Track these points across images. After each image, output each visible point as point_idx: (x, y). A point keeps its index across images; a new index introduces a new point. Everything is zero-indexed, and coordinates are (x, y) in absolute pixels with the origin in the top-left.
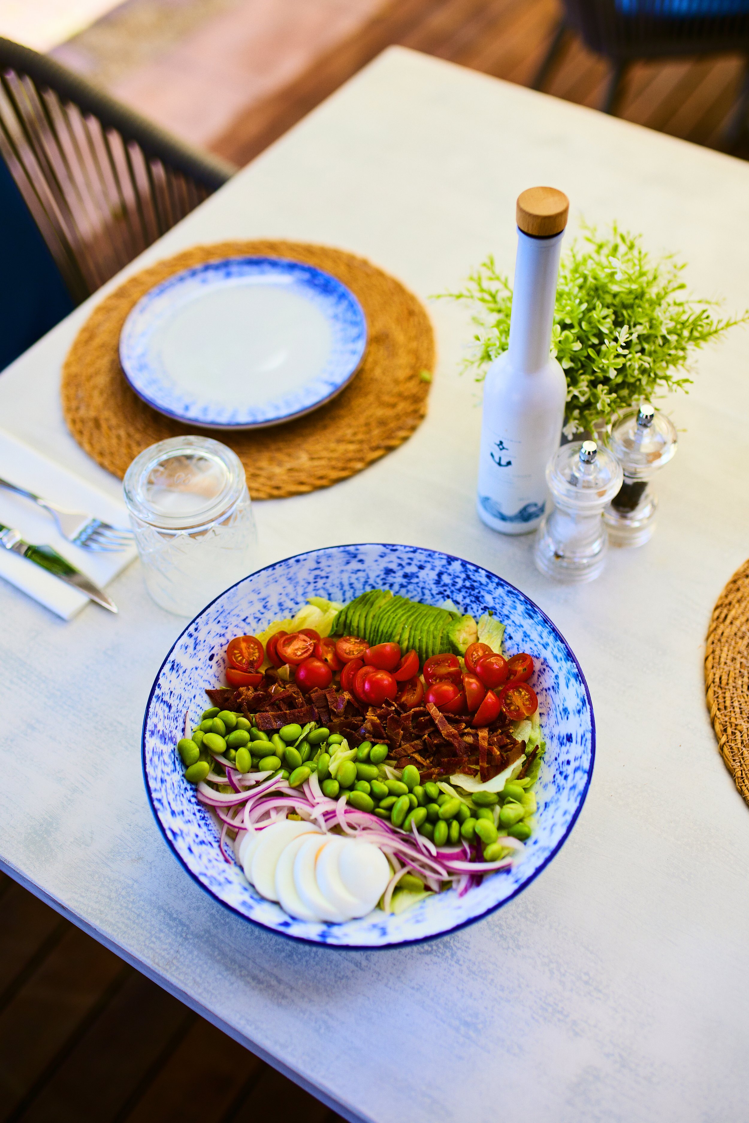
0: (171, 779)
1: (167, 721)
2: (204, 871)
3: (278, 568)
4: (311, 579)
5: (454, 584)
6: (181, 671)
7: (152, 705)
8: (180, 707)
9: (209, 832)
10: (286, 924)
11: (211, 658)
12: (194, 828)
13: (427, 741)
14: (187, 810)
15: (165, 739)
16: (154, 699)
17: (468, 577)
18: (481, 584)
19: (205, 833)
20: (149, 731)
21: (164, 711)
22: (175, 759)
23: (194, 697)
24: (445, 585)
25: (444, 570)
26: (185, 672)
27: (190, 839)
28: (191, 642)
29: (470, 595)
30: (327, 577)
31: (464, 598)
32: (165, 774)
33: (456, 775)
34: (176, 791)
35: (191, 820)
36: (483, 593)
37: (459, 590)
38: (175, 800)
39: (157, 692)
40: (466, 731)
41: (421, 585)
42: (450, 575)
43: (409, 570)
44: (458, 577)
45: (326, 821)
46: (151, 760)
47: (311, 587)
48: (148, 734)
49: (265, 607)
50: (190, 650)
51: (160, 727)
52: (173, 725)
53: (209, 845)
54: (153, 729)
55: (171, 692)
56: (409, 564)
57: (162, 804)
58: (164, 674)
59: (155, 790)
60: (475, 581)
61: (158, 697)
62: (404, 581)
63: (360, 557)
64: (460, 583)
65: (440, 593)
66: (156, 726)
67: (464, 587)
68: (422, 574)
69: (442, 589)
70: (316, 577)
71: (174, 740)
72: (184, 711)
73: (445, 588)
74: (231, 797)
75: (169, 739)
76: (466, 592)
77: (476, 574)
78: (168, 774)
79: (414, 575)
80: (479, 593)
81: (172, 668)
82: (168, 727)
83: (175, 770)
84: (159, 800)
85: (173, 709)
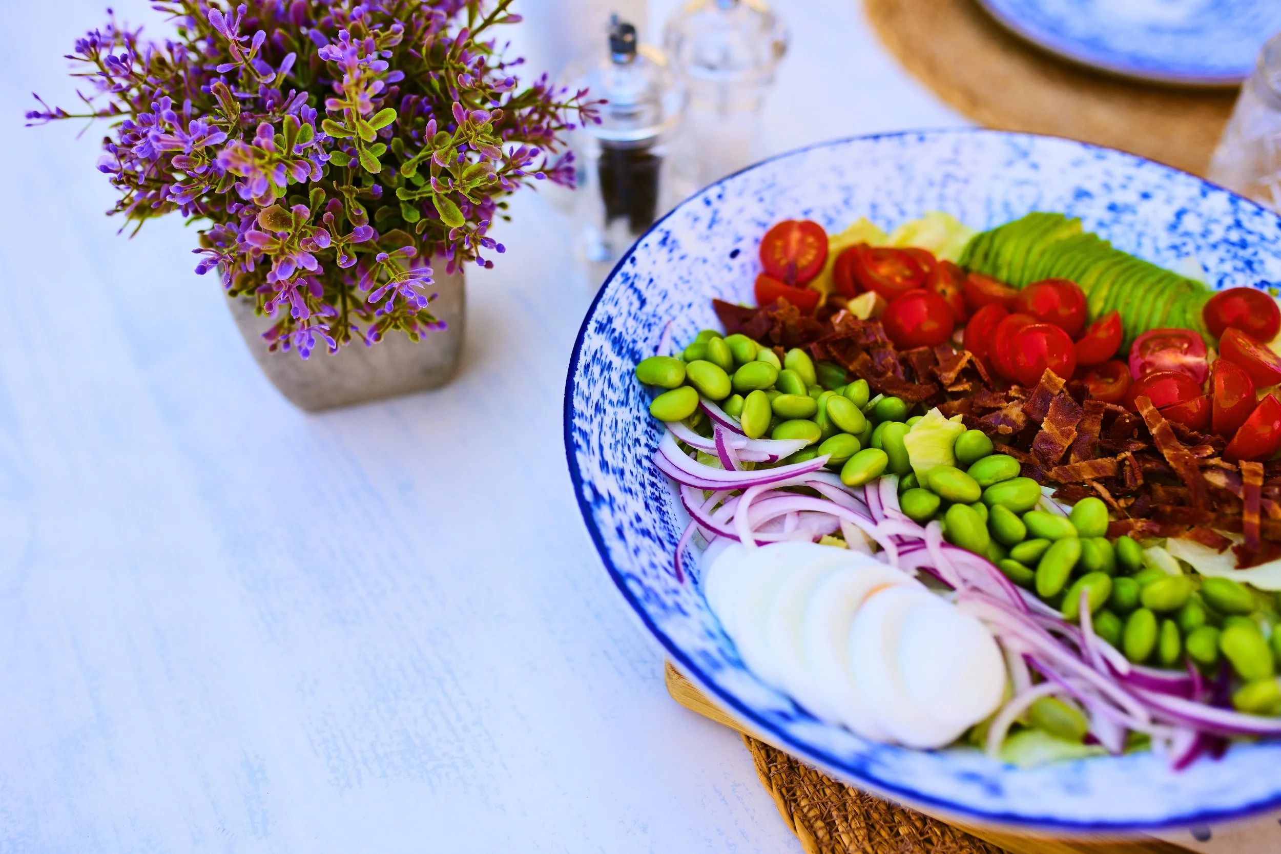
0: (615, 413)
1: (631, 323)
2: (638, 572)
3: (884, 142)
4: (937, 176)
5: (1204, 235)
6: (676, 254)
7: (613, 284)
8: (661, 311)
9: (662, 524)
10: (784, 716)
11: (735, 254)
12: (636, 506)
13: (1127, 463)
14: (632, 473)
15: (621, 348)
16: (618, 277)
17: (1238, 224)
18: (1263, 238)
19: (655, 521)
20: (597, 322)
21: (631, 304)
22: (631, 387)
23: (690, 305)
24: (1186, 234)
25: (1189, 205)
26: (683, 258)
27: (625, 519)
28: (706, 214)
29: (1235, 256)
30: (966, 181)
31: (1222, 260)
32: (607, 402)
33: (1180, 540)
34: (619, 436)
35: (633, 490)
36: (1262, 255)
37: (1214, 246)
38: (612, 447)
39: (627, 267)
40: (1213, 461)
41: (1139, 227)
42: (1200, 215)
43: (1120, 197)
44: (1216, 221)
45: (900, 554)
46: (587, 367)
47: (933, 192)
48: (592, 326)
49: (846, 202)
50: (702, 226)
51: (617, 324)
52: (642, 332)
53: (658, 542)
54: (605, 322)
55: (651, 281)
56: (1124, 187)
57: (588, 442)
58: (646, 245)
59: (582, 415)
60: (1250, 232)
61: (626, 278)
62: (1107, 216)
63: (1034, 158)
64: (1218, 233)
65: (1175, 247)
66: (610, 320)
67: (1226, 241)
68: (1145, 208)
69: (1177, 241)
70: (948, 176)
71: (637, 357)
72: (666, 318)
73: (1185, 239)
74: (716, 474)
75: (628, 351)
76: (1228, 251)
77: (1257, 219)
78: (611, 402)
79: (1129, 208)
80: (1255, 254)
81: (664, 242)
82: (631, 331)
83: (624, 403)
84: (584, 434)
85: (648, 308)
